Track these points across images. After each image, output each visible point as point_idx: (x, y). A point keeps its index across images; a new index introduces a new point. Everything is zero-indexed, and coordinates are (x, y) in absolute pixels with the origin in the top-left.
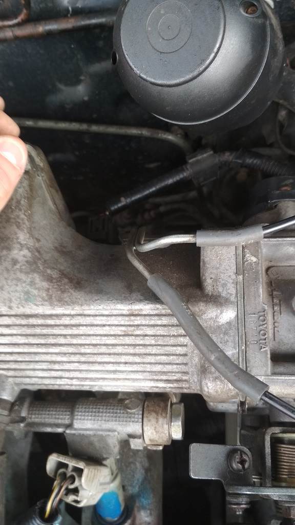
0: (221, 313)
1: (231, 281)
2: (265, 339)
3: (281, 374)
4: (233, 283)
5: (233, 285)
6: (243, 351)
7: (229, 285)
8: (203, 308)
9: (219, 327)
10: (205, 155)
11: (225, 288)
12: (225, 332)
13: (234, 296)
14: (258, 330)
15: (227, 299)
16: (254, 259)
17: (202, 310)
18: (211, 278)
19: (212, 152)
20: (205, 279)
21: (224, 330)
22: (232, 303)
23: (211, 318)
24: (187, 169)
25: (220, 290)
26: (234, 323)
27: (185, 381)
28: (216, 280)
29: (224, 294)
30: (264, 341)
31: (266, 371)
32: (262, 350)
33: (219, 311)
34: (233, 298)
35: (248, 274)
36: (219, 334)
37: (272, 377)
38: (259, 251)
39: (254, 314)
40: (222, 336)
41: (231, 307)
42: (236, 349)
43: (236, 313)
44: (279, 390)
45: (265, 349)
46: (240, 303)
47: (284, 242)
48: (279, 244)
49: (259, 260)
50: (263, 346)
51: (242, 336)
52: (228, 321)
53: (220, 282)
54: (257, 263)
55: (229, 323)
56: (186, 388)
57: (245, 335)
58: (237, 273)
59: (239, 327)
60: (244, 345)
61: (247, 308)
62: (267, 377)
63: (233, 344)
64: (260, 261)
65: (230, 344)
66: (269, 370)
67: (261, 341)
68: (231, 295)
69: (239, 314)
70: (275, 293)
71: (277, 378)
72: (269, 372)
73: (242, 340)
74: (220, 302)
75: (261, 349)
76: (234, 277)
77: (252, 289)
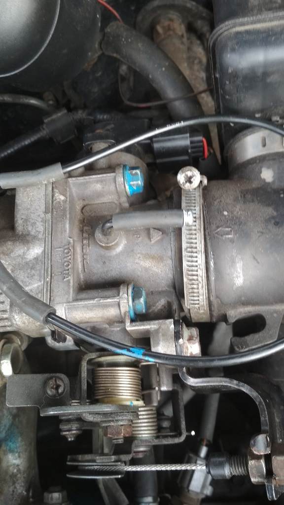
0: (28, 249)
1: (40, 220)
2: (68, 270)
3: (81, 300)
4: (42, 221)
5: (42, 223)
6: (47, 283)
7: (37, 223)
8: (11, 247)
9: (27, 263)
10: (59, 114)
11: (34, 227)
12: (32, 267)
13: (42, 233)
14: (63, 261)
15: (35, 237)
16: (62, 198)
17: (9, 249)
18: (22, 219)
19: (65, 111)
20: (17, 220)
21: (31, 265)
22: (39, 240)
23: (19, 256)
24: (44, 129)
25: (30, 229)
26: (41, 257)
27: (6, 319)
28: (26, 221)
29: (33, 233)
30: (67, 272)
31: (67, 299)
32: (65, 280)
33: (26, 248)
34: (40, 236)
35: (56, 212)
36: (27, 270)
37: (73, 304)
38: (68, 189)
39: (60, 248)
40: (29, 271)
41: (38, 243)
42: (41, 281)
43: (43, 249)
44: (81, 315)
45: (67, 279)
46: (49, 239)
47: (91, 180)
48: (87, 182)
49: (67, 198)
50: (66, 276)
51: (48, 268)
52: (35, 256)
53: (30, 222)
54: (65, 201)
55: (36, 259)
56: (9, 326)
57: (51, 267)
58: (46, 212)
59: (46, 261)
60: (49, 277)
61: (54, 243)
62: (68, 304)
63: (39, 278)
64: (68, 200)
65: (36, 277)
66: (71, 297)
67: (64, 272)
68: (40, 232)
69: (46, 249)
70: (85, 228)
71: (77, 303)
72: (71, 299)
73: (47, 273)
74: (27, 240)
75: (64, 278)
76: (43, 216)
77: (60, 226)
